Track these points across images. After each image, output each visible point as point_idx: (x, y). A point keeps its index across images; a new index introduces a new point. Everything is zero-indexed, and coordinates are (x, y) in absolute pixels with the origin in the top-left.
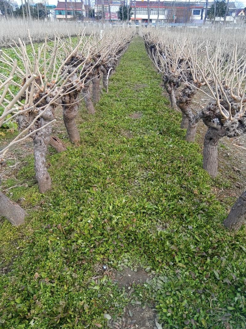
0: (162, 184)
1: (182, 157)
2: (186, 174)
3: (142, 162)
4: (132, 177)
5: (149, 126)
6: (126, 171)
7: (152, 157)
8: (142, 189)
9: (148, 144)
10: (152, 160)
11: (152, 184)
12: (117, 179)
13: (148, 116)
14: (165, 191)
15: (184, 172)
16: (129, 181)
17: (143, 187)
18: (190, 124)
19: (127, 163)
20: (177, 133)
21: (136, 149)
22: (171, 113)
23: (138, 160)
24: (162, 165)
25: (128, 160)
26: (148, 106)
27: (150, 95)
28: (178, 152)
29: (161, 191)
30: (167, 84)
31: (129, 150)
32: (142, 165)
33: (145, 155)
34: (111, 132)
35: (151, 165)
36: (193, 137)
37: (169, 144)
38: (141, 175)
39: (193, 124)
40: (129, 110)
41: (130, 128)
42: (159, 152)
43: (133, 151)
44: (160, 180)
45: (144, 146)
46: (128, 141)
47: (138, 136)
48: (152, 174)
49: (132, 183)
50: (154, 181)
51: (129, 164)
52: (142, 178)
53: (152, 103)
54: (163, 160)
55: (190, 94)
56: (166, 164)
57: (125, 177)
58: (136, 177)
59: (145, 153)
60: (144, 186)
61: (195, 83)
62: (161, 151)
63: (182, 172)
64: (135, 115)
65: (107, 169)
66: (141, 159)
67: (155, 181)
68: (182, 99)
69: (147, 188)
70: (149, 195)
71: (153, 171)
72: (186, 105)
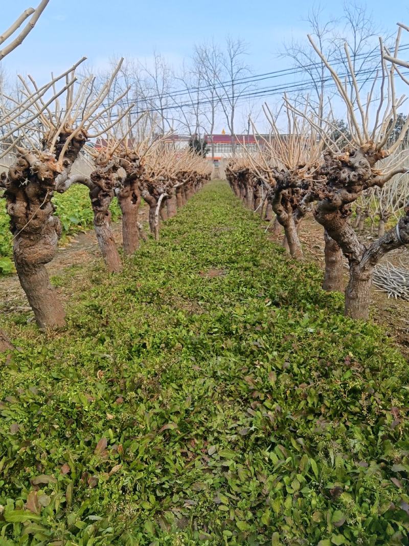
0: (312, 462)
1: (352, 361)
2: (385, 416)
3: (231, 378)
4: (197, 435)
5: (244, 289)
6: (177, 413)
7: (261, 363)
8: (235, 488)
9: (245, 327)
10: (262, 370)
11: (270, 460)
12: (140, 444)
13: (242, 272)
14: (331, 499)
15: (374, 410)
16: (185, 450)
17: (238, 478)
18: (354, 270)
19: (182, 382)
20: (316, 301)
21: (213, 342)
22: (292, 266)
23: (219, 374)
24: (296, 385)
25: (188, 374)
26: (239, 254)
27: (243, 239)
28: (334, 345)
29: (314, 502)
30: (278, 205)
31: (192, 344)
32: (233, 388)
33: (239, 356)
34: (150, 303)
35: (259, 387)
36: (364, 307)
37: (302, 324)
38: (230, 426)
39: (364, 269)
40: (198, 264)
41: (198, 294)
42: (279, 347)
43: (204, 346)
44: (298, 443)
45: (234, 332)
46: (192, 322)
47: (218, 310)
48: (267, 421)
49: (194, 457)
50: (276, 448)
51: (188, 386)
52: (234, 437)
53: (247, 249)
54: (296, 370)
55: (354, 180)
56: (308, 384)
57: (168, 437)
58: (212, 433)
59: (238, 351)
60: (243, 475)
61: (365, 150)
62: (284, 344)
63: (369, 409)
64: (213, 272)
65: (109, 407)
66: (227, 368)
67: (282, 448)
68: (333, 196)
69: (253, 485)
70: (265, 522)
71: (268, 409)
72: (341, 217)
